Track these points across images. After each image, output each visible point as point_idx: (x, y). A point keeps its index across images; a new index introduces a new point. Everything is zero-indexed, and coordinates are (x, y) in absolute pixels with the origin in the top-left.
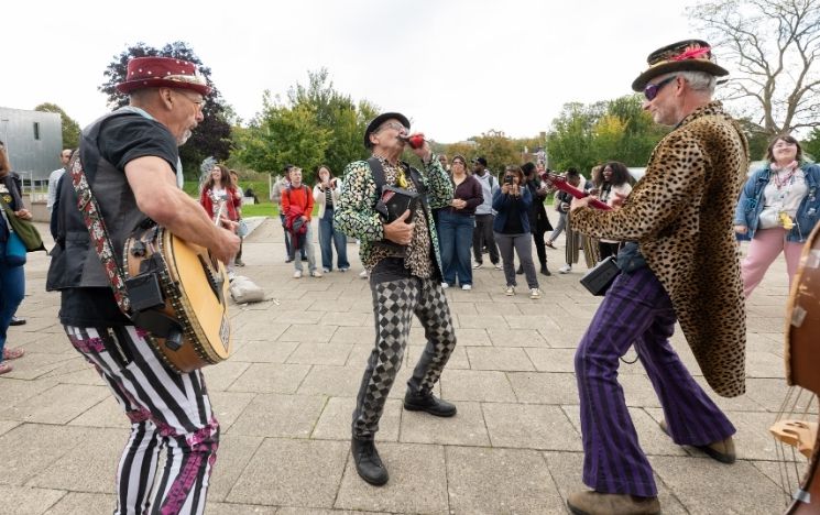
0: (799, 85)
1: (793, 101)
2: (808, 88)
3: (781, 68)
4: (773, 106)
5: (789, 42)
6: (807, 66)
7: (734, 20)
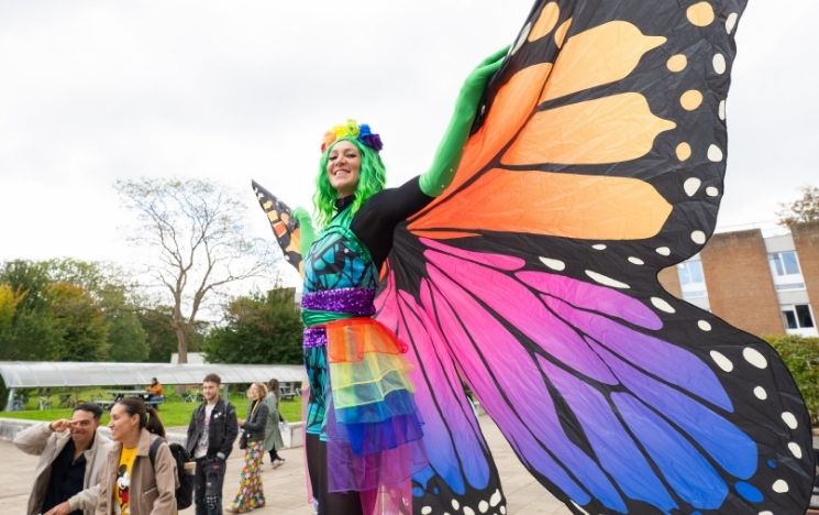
0: (204, 284)
1: (199, 297)
2: (210, 287)
3: (191, 264)
4: (182, 300)
5: (199, 242)
6: (210, 268)
7: (160, 210)
